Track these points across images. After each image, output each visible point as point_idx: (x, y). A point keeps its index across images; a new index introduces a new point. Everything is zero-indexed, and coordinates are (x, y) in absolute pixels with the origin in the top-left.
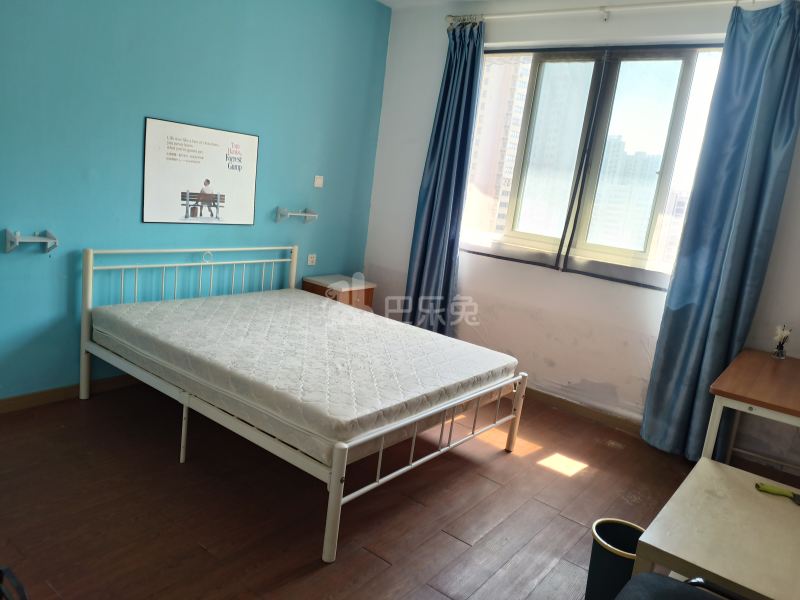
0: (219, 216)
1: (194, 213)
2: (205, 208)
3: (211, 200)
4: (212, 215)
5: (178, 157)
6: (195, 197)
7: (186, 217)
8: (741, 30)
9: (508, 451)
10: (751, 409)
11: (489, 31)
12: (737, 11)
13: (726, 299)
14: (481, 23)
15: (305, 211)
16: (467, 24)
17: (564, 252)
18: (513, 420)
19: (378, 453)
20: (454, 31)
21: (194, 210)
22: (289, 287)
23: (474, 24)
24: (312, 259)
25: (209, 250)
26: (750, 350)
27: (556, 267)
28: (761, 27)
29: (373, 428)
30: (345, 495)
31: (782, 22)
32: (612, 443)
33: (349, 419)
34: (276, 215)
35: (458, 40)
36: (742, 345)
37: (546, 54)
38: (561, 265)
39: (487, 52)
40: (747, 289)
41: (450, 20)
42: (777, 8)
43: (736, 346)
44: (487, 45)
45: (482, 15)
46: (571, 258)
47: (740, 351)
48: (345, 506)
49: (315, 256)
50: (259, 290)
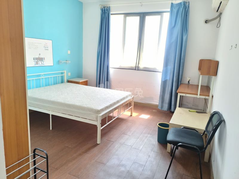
0: (44, 64)
1: (37, 64)
2: (40, 62)
3: (41, 59)
4: (42, 64)
5: (31, 48)
6: (37, 59)
7: (35, 65)
8: (173, 8)
9: (131, 116)
10: (186, 95)
11: (112, 9)
12: (172, 4)
13: (176, 73)
14: (109, 7)
15: (66, 61)
16: (105, 7)
17: (137, 65)
18: (132, 108)
19: (106, 117)
20: (102, 9)
21: (37, 62)
22: (64, 82)
23: (107, 7)
24: (69, 74)
25: (42, 74)
26: (182, 84)
27: (136, 70)
28: (177, 8)
29: (105, 111)
30: (101, 127)
31: (182, 6)
32: (154, 111)
33: (100, 109)
34: (59, 62)
35: (103, 11)
36: (181, 83)
37: (127, 15)
38: (137, 69)
39: (111, 14)
40: (181, 70)
41: (101, 6)
42: (181, 3)
43: (179, 83)
44: (111, 13)
45: (109, 5)
46: (139, 67)
47: (180, 84)
48: (102, 130)
49: (70, 73)
50: (57, 84)
